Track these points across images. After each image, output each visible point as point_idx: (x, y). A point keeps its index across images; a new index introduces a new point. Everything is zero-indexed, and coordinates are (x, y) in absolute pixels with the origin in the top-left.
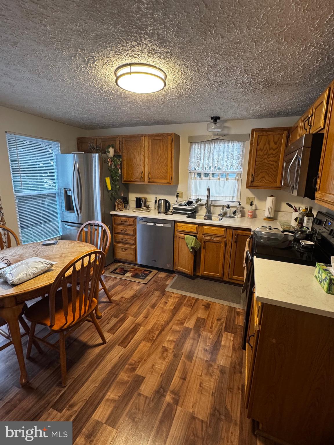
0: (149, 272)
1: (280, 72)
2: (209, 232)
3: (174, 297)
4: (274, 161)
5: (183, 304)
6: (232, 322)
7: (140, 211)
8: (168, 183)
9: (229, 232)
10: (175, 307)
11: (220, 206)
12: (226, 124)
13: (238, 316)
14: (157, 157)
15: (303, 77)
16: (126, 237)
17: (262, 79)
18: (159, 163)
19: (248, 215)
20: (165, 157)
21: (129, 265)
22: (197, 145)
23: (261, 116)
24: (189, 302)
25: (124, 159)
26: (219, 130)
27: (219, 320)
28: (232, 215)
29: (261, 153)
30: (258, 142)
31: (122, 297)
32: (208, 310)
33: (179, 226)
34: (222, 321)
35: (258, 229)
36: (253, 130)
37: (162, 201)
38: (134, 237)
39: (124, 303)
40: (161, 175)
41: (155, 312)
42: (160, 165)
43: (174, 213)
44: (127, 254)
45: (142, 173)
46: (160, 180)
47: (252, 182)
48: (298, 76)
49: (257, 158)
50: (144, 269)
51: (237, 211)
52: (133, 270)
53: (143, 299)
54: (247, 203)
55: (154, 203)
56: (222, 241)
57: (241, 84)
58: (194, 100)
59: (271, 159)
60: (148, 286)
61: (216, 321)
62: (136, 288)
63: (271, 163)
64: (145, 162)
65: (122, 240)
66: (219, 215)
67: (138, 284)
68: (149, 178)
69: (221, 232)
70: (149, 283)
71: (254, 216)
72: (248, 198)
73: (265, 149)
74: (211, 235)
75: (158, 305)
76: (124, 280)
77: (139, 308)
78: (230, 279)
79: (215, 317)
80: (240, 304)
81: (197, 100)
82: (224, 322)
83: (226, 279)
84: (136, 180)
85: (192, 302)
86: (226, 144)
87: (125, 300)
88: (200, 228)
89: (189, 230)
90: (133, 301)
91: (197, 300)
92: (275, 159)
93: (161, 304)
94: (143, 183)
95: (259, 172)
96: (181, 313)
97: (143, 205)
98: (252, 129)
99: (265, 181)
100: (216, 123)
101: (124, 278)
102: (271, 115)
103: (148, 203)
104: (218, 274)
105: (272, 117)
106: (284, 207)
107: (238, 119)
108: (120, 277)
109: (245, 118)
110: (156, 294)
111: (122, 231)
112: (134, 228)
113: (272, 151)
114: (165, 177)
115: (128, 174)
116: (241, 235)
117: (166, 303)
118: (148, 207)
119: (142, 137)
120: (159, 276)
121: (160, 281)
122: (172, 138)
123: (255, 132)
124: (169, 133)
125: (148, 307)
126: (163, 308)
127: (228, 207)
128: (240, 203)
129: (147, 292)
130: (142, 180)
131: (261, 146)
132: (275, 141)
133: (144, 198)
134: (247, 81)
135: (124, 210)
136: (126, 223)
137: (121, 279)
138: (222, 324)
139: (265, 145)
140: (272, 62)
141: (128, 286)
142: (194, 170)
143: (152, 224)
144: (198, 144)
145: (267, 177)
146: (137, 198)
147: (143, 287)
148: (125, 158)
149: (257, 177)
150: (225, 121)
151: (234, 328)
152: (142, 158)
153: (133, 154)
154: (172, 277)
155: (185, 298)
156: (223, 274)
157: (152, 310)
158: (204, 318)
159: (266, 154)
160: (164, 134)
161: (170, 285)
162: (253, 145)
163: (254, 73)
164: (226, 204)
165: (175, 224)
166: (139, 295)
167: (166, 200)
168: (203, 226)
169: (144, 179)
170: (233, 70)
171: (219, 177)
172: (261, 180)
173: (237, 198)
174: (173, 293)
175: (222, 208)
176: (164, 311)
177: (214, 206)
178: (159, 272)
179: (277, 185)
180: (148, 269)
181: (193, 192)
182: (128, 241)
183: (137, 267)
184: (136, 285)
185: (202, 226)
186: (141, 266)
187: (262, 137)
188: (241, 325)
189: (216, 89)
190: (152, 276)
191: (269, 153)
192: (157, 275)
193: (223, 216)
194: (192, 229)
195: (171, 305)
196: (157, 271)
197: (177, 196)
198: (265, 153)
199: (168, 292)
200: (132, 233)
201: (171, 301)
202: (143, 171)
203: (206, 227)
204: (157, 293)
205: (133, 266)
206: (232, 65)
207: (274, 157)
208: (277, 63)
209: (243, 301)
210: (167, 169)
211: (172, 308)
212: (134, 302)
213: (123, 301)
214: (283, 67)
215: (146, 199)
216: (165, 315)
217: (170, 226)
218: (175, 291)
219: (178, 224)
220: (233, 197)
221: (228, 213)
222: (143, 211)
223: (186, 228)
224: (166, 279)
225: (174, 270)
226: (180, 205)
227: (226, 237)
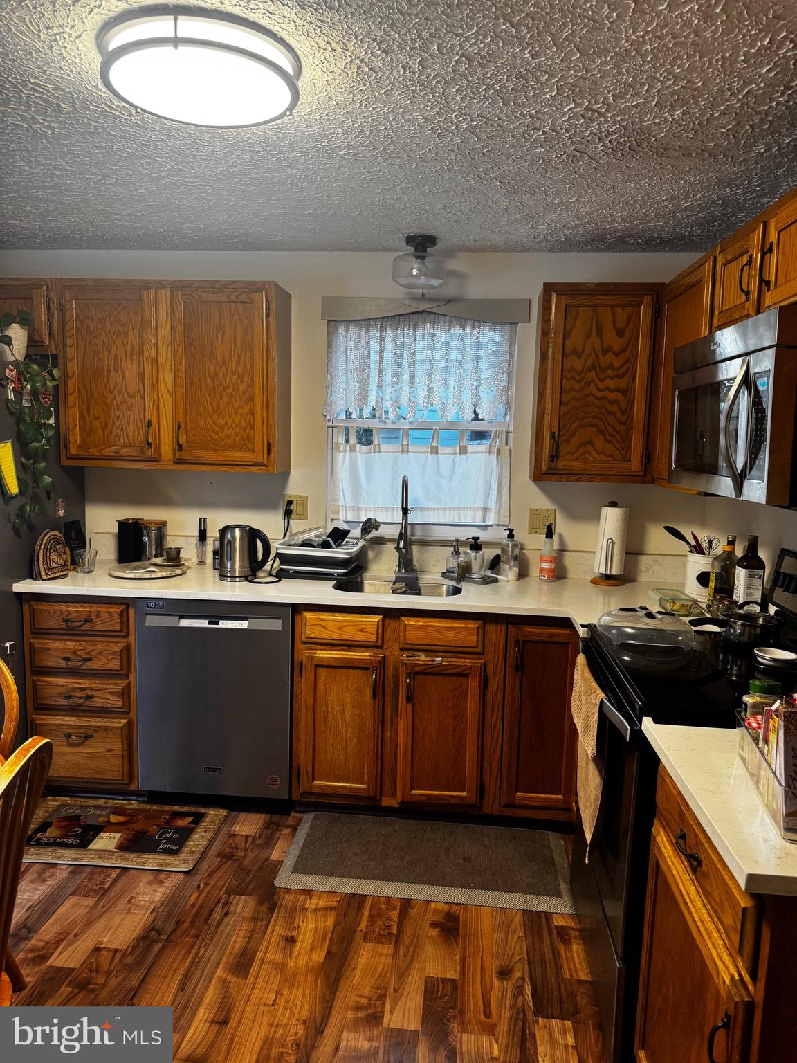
0: (190, 819)
1: (673, 108)
2: (426, 638)
3: (316, 910)
4: (618, 390)
5: (359, 936)
6: (550, 971)
7: (147, 576)
8: (257, 464)
9: (496, 634)
10: (329, 953)
11: (443, 543)
12: (453, 264)
13: (565, 944)
14: (212, 368)
15: (730, 133)
16: (85, 683)
17: (615, 123)
18: (220, 389)
19: (541, 570)
20: (240, 370)
21: (101, 802)
22: (352, 330)
23: (569, 245)
24: (381, 922)
25: (70, 372)
26: (435, 282)
27: (504, 973)
28: (489, 573)
29: (578, 364)
30: (567, 329)
31: (97, 950)
32: (457, 945)
33: (313, 625)
34: (518, 975)
35: (606, 620)
36: (549, 288)
37: (237, 532)
38: (123, 683)
39: (108, 973)
40: (229, 437)
41: (256, 991)
42: (225, 398)
43: (281, 575)
44: (92, 756)
45: (149, 425)
46: (226, 454)
47: (554, 457)
48: (717, 127)
49: (564, 380)
50: (166, 808)
51: (504, 558)
52: (121, 819)
53: (189, 940)
54: (533, 531)
55: (194, 541)
56: (470, 668)
57: (544, 133)
58: (369, 172)
59: (609, 382)
60: (198, 878)
61: (496, 983)
62: (150, 895)
63: (612, 396)
64: (162, 387)
65: (70, 697)
66: (444, 575)
67: (156, 877)
68: (180, 446)
69: (466, 634)
70: (204, 867)
71: (558, 574)
72: (535, 514)
73: (588, 349)
74: (430, 650)
75: (259, 955)
76: (89, 869)
77: (182, 987)
78: (505, 806)
79: (487, 964)
80: (560, 896)
81: (379, 171)
82: (523, 979)
83: (491, 806)
84: (124, 451)
85: (389, 919)
86: (455, 333)
87: (113, 958)
88: (391, 624)
89: (351, 635)
90: (151, 958)
91: (406, 904)
92: (622, 383)
93: (270, 951)
94: (152, 465)
95: (574, 426)
96: (358, 973)
97: (151, 550)
98: (544, 283)
99: (593, 453)
100: (423, 258)
101: (86, 859)
102: (598, 242)
103: (171, 543)
104: (465, 794)
105: (598, 249)
106: (657, 538)
107: (494, 249)
108: (67, 857)
109: (515, 248)
110: (239, 909)
111: (66, 659)
112: (122, 645)
113: (610, 357)
114: (246, 443)
115: (87, 431)
116: (537, 642)
117: (291, 941)
118: (174, 559)
119: (149, 288)
120: (237, 829)
121: (246, 850)
122: (267, 301)
123: (554, 295)
124: (255, 283)
125: (219, 972)
126: (281, 966)
127: (476, 545)
128: (511, 530)
129: (201, 907)
130: (149, 453)
131: (576, 340)
132: (620, 325)
133: (150, 521)
134: (566, 125)
135: (71, 573)
136: (85, 627)
137: (76, 869)
138: (519, 991)
139: (588, 337)
140: (661, 75)
141: (113, 893)
142: (343, 417)
143: (204, 624)
144: (356, 327)
145: (599, 443)
146: (123, 525)
147: (180, 888)
148: (72, 367)
149: (568, 441)
150: (451, 252)
151: (564, 995)
152: (147, 366)
153: (110, 352)
154: (288, 827)
155: (360, 907)
156: (481, 791)
157: (241, 981)
158: (448, 976)
159: (593, 367)
160: (234, 282)
161: (290, 862)
162: (552, 335)
163: (596, 102)
164: (466, 534)
165: (298, 618)
166: (170, 928)
167: (251, 529)
168: (403, 618)
169: (158, 449)
170: (538, 81)
171: (434, 444)
172: (580, 451)
173: (499, 513)
174: (309, 893)
175: (452, 549)
176: (289, 980)
177: (424, 543)
178: (234, 814)
179: (633, 469)
180: (186, 809)
181: (344, 496)
182: (97, 701)
183: (134, 805)
184: (150, 883)
185: (399, 618)
186: (154, 797)
187: (578, 313)
188: (583, 977)
189: (457, 141)
190: (209, 835)
191: (602, 365)
192: (225, 830)
193: (459, 580)
194: (361, 631)
195: (312, 949)
196: (223, 812)
197: (288, 513)
198: (589, 362)
199: (288, 891)
200: (115, 664)
201: (310, 928)
202: (154, 421)
203: (411, 622)
204: (243, 906)
205: (119, 802)
206: (538, 67)
207: (617, 376)
208: (676, 77)
209: (566, 882)
210: (252, 413)
211: (319, 956)
212: (154, 963)
213: (105, 967)
214: (689, 93)
215: (162, 527)
216: (297, 994)
217: (275, 625)
218: (314, 882)
219: (308, 615)
220: (485, 510)
221: (475, 567)
222: (159, 575)
223: (340, 629)
224: (267, 838)
225: (295, 797)
226: (306, 544)
227: (482, 654)
